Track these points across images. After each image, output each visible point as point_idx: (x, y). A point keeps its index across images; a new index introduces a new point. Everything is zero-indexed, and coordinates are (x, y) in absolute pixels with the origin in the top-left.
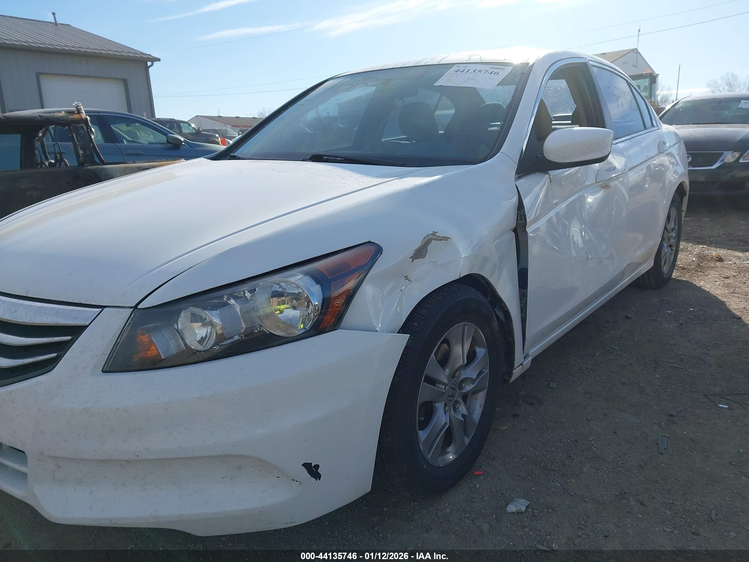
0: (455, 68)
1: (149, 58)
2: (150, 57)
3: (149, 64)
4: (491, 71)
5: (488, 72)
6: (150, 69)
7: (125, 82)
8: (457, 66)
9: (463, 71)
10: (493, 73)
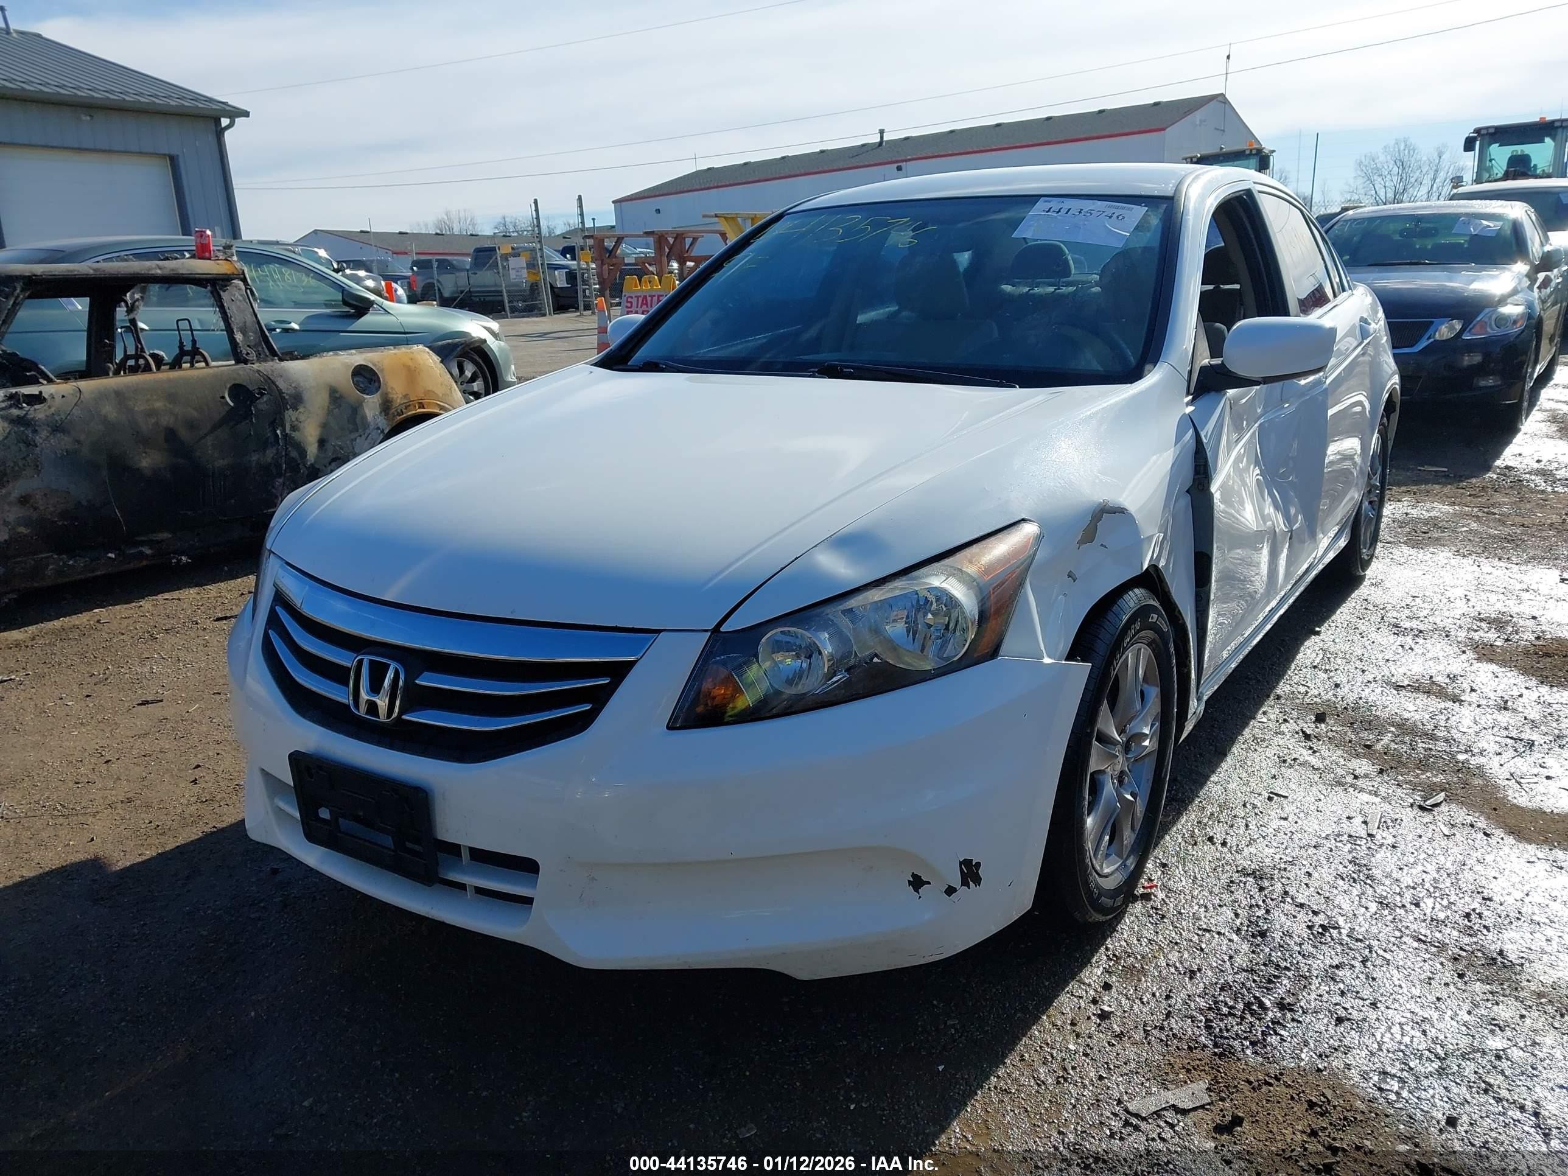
0: (1041, 205)
1: (225, 110)
2: (228, 108)
3: (225, 122)
4: (1109, 212)
5: (1106, 214)
6: (227, 134)
7: (173, 160)
8: (1046, 201)
9: (1059, 211)
10: (1115, 216)
